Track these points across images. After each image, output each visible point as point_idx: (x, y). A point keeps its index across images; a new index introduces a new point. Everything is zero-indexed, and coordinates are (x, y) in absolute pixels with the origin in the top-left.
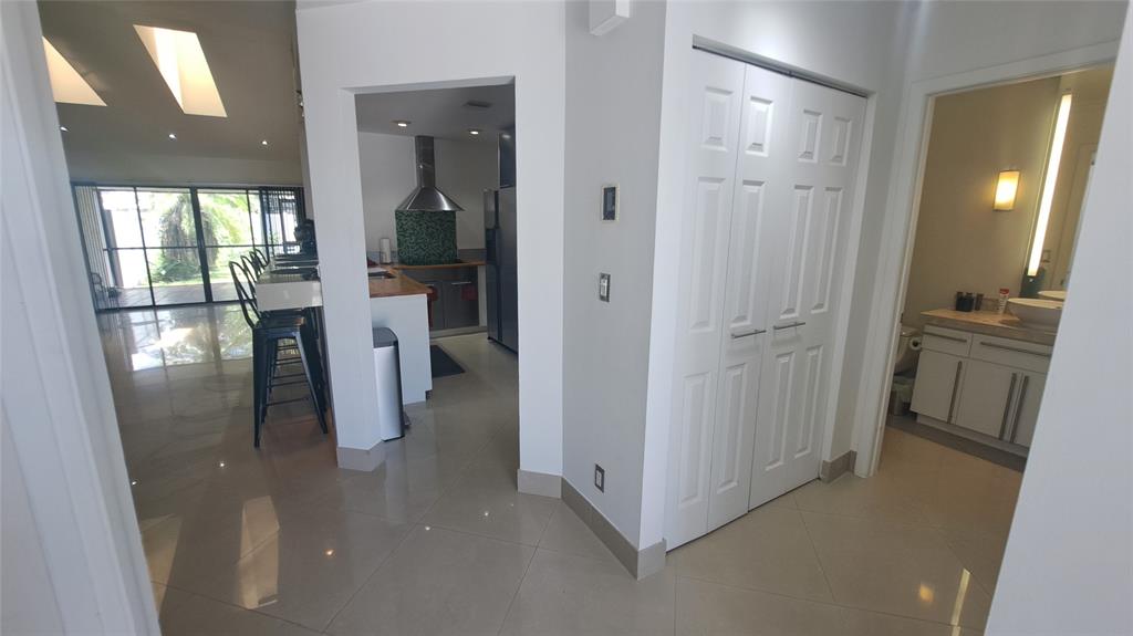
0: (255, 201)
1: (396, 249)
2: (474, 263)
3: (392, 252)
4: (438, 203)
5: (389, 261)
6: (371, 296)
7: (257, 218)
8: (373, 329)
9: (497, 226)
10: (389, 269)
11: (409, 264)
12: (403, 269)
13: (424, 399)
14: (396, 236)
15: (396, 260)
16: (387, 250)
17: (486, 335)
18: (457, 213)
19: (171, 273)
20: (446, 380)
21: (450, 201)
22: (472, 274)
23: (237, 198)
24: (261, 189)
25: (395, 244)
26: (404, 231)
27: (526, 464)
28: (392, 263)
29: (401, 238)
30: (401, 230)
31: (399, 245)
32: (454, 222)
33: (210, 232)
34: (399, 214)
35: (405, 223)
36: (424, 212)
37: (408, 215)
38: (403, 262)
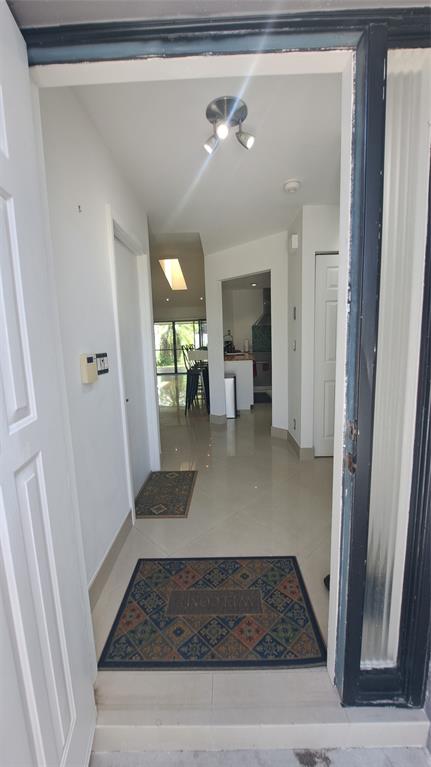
0: (197, 326)
1: (251, 345)
5: (247, 350)
7: (197, 336)
13: (249, 408)
16: (247, 345)
19: (164, 362)
23: (189, 325)
24: (199, 320)
25: (251, 342)
27: (274, 424)
29: (254, 339)
30: (255, 336)
33: (179, 343)
34: (254, 327)
35: (256, 332)
36: (266, 326)
37: (258, 328)
38: (254, 351)
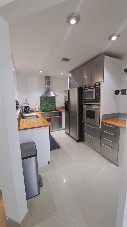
1: (40, 107)
2: (61, 111)
3: (39, 108)
4: (50, 94)
6: (19, 130)
8: (20, 144)
9: (69, 100)
10: (37, 114)
12: (41, 113)
14: (40, 104)
15: (40, 110)
16: (37, 108)
18: (56, 97)
20: (54, 151)
21: (54, 94)
22: (60, 113)
25: (40, 106)
26: (42, 102)
28: (38, 111)
29: (41, 104)
30: (41, 102)
32: (55, 99)
34: (41, 98)
35: (42, 100)
36: (47, 97)
37: (43, 98)
38: (42, 111)
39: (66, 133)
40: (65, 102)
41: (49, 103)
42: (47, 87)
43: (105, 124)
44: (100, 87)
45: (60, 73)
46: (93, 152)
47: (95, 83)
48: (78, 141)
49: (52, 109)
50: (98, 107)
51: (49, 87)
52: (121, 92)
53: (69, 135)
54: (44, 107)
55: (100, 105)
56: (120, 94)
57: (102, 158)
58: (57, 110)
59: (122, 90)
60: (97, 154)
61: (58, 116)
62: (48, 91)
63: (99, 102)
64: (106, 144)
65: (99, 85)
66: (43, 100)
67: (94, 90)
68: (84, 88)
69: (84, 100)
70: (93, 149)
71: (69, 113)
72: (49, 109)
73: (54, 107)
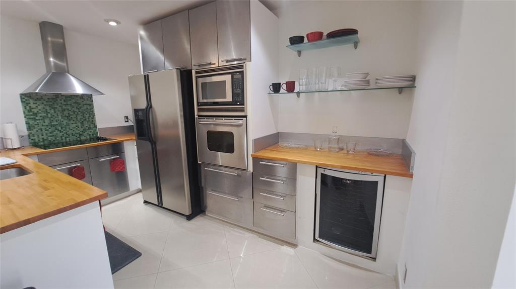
1: (25, 132)
2: (119, 139)
3: (21, 137)
4: (71, 86)
5: (17, 145)
9: (150, 106)
11: (45, 147)
12: (38, 154)
15: (27, 143)
16: (11, 135)
17: (140, 198)
18: (94, 97)
21: (85, 84)
22: (117, 148)
26: (34, 115)
28: (21, 148)
29: (31, 122)
30: (30, 116)
31: (30, 128)
32: (91, 105)
35: (34, 106)
36: (57, 96)
37: (38, 99)
38: (35, 145)
39: (145, 202)
40: (136, 111)
41: (68, 117)
42: (55, 64)
43: (263, 159)
44: (243, 72)
45: (108, 21)
46: (237, 233)
47: (227, 61)
48: (189, 218)
49: (83, 138)
50: (240, 122)
51: (64, 64)
52: (284, 86)
53: (160, 205)
54: (44, 132)
55: (245, 117)
56: (282, 91)
57: (260, 239)
58: (105, 139)
59: (287, 83)
60: (248, 235)
61: (109, 155)
62: (58, 75)
63: (243, 110)
64: (267, 207)
65: (242, 67)
66: (39, 108)
67: (228, 79)
68: (197, 73)
69: (199, 104)
70: (235, 225)
71: (153, 143)
72: (72, 138)
73: (89, 128)
